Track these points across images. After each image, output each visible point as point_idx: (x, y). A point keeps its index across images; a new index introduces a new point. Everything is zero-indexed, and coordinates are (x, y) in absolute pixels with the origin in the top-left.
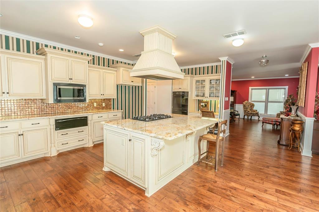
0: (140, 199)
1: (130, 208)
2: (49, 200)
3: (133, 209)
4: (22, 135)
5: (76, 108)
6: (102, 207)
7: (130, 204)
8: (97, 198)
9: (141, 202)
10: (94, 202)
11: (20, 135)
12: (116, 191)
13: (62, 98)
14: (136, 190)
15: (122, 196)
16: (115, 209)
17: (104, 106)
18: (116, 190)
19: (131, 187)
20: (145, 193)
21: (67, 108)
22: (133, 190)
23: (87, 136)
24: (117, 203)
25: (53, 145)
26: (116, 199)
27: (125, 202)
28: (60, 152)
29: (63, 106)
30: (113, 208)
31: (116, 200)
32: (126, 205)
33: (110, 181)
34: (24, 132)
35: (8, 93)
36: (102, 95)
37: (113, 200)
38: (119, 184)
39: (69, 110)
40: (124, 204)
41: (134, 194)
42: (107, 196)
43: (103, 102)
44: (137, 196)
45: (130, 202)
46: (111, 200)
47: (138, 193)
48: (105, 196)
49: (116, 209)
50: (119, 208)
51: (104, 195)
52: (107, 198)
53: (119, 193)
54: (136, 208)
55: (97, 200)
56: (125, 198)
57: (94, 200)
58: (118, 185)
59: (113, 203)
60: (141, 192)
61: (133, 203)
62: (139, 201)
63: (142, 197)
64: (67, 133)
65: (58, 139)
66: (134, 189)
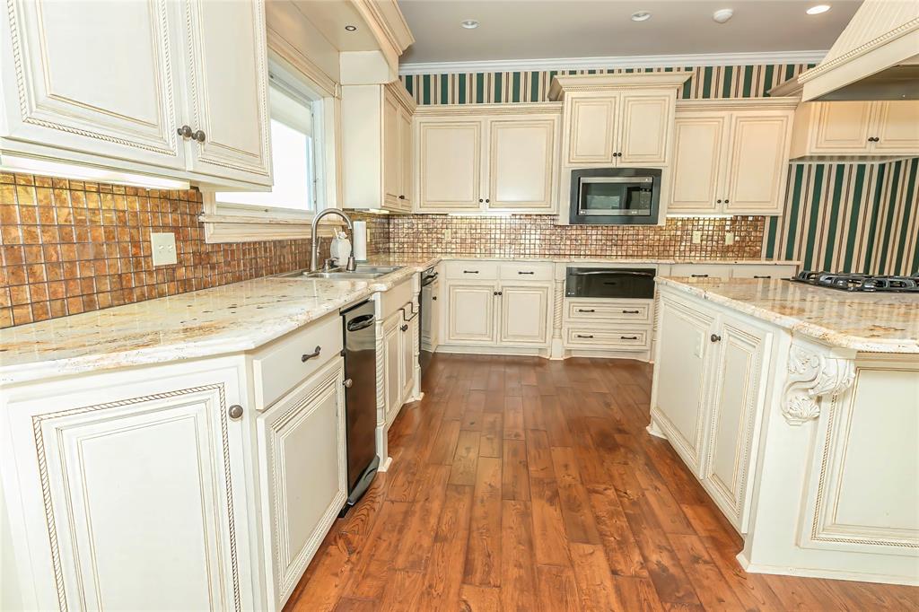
0: (706, 557)
1: (654, 557)
2: (492, 436)
3: (659, 563)
4: (500, 294)
5: (633, 245)
6: (579, 506)
7: (659, 547)
8: (582, 483)
9: (701, 567)
10: (570, 485)
11: (495, 294)
12: (644, 495)
13: (590, 212)
14: (713, 528)
15: (654, 515)
16: (606, 531)
17: (731, 243)
18: (647, 493)
19: (700, 510)
20: (737, 553)
21: (609, 243)
22: (701, 521)
23: (649, 328)
24: (623, 522)
25: (557, 331)
26: (628, 511)
27: (648, 534)
28: (574, 355)
29: (599, 237)
30: (603, 527)
31: (627, 515)
32: (647, 542)
33: (646, 464)
34: (504, 289)
35: (487, 201)
36: (719, 202)
37: (620, 509)
38: (665, 484)
39: (614, 248)
40: (641, 536)
41: (695, 532)
42: (611, 492)
43: (727, 228)
44: (702, 542)
45: (664, 543)
46: (614, 505)
47: (714, 540)
48: (605, 489)
49: (609, 533)
50: (621, 535)
51: (603, 486)
52: (607, 496)
53: (647, 503)
54: (672, 570)
55: (580, 487)
56: (658, 525)
57: (573, 482)
58: (662, 484)
59: (612, 515)
60: (728, 539)
61: (671, 551)
62: (696, 559)
63: (716, 556)
64: (593, 308)
65: (572, 320)
66: (707, 518)
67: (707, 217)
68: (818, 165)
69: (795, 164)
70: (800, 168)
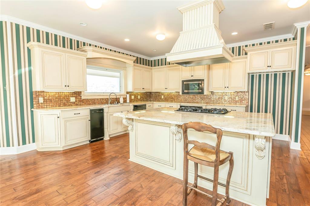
17: (238, 100)
67: (221, 92)
68: (259, 75)
69: (251, 75)
70: (253, 76)
